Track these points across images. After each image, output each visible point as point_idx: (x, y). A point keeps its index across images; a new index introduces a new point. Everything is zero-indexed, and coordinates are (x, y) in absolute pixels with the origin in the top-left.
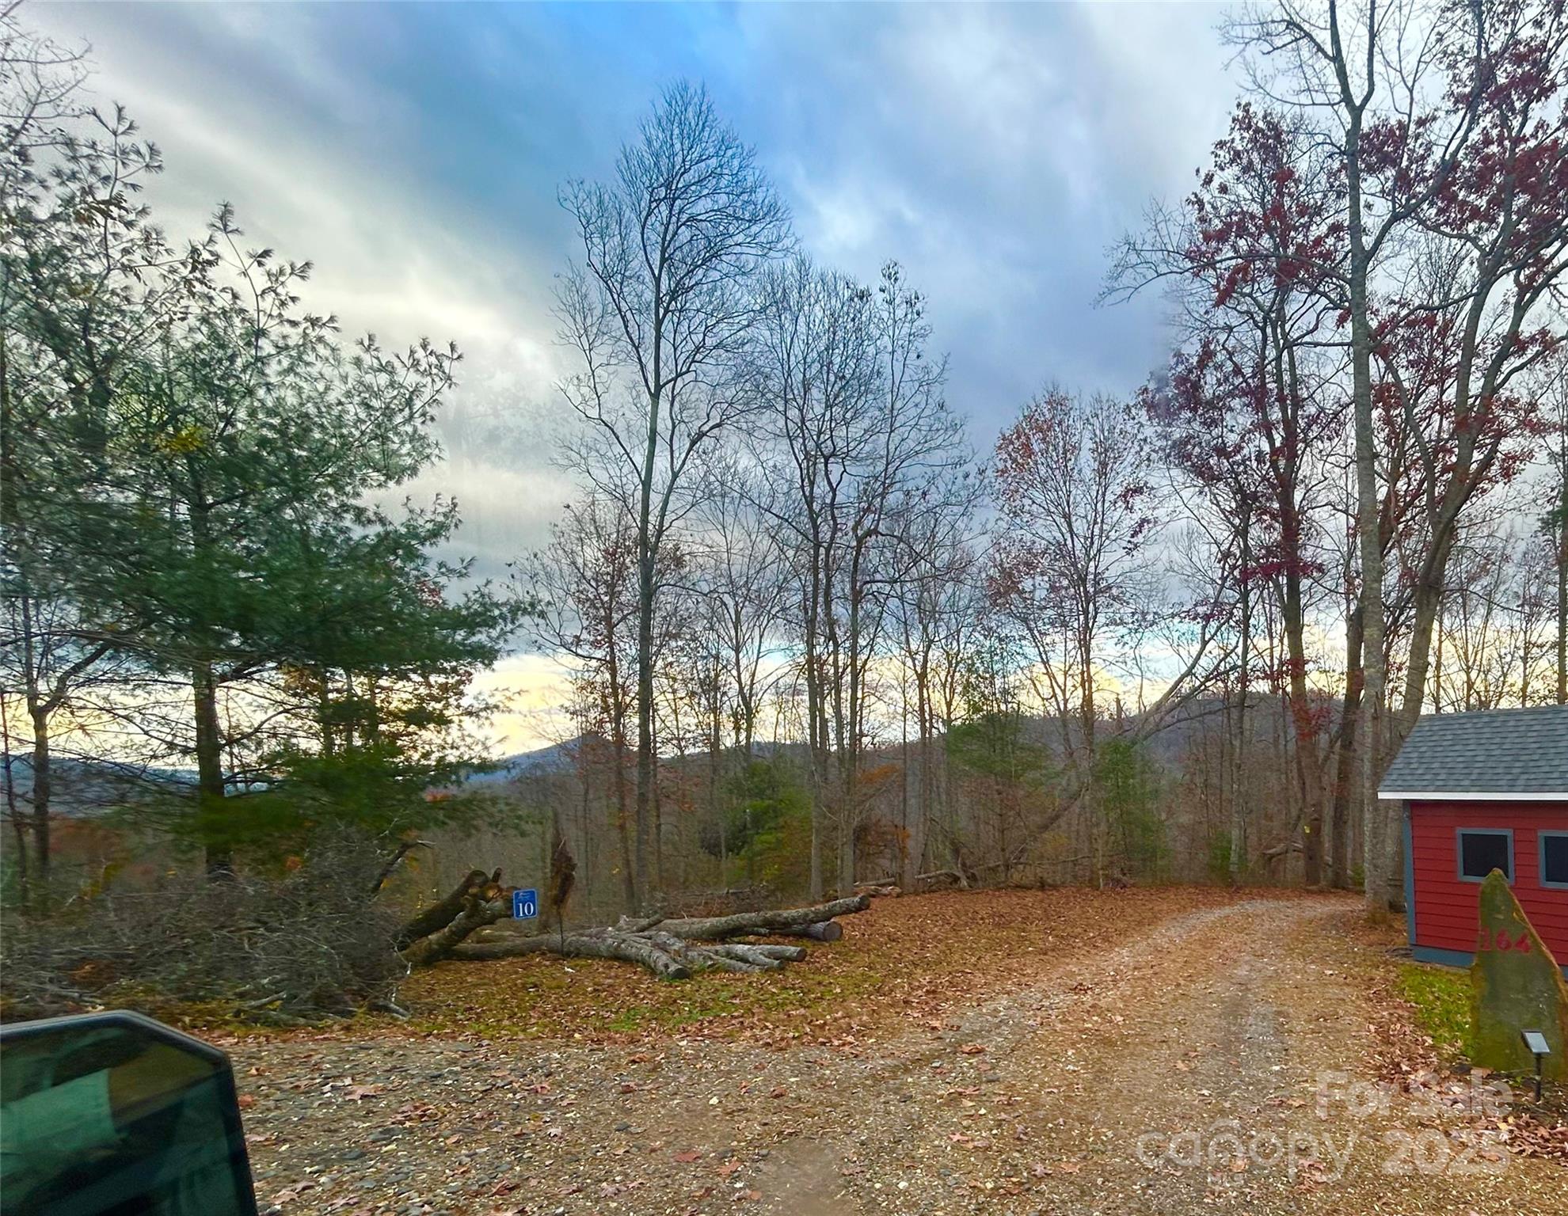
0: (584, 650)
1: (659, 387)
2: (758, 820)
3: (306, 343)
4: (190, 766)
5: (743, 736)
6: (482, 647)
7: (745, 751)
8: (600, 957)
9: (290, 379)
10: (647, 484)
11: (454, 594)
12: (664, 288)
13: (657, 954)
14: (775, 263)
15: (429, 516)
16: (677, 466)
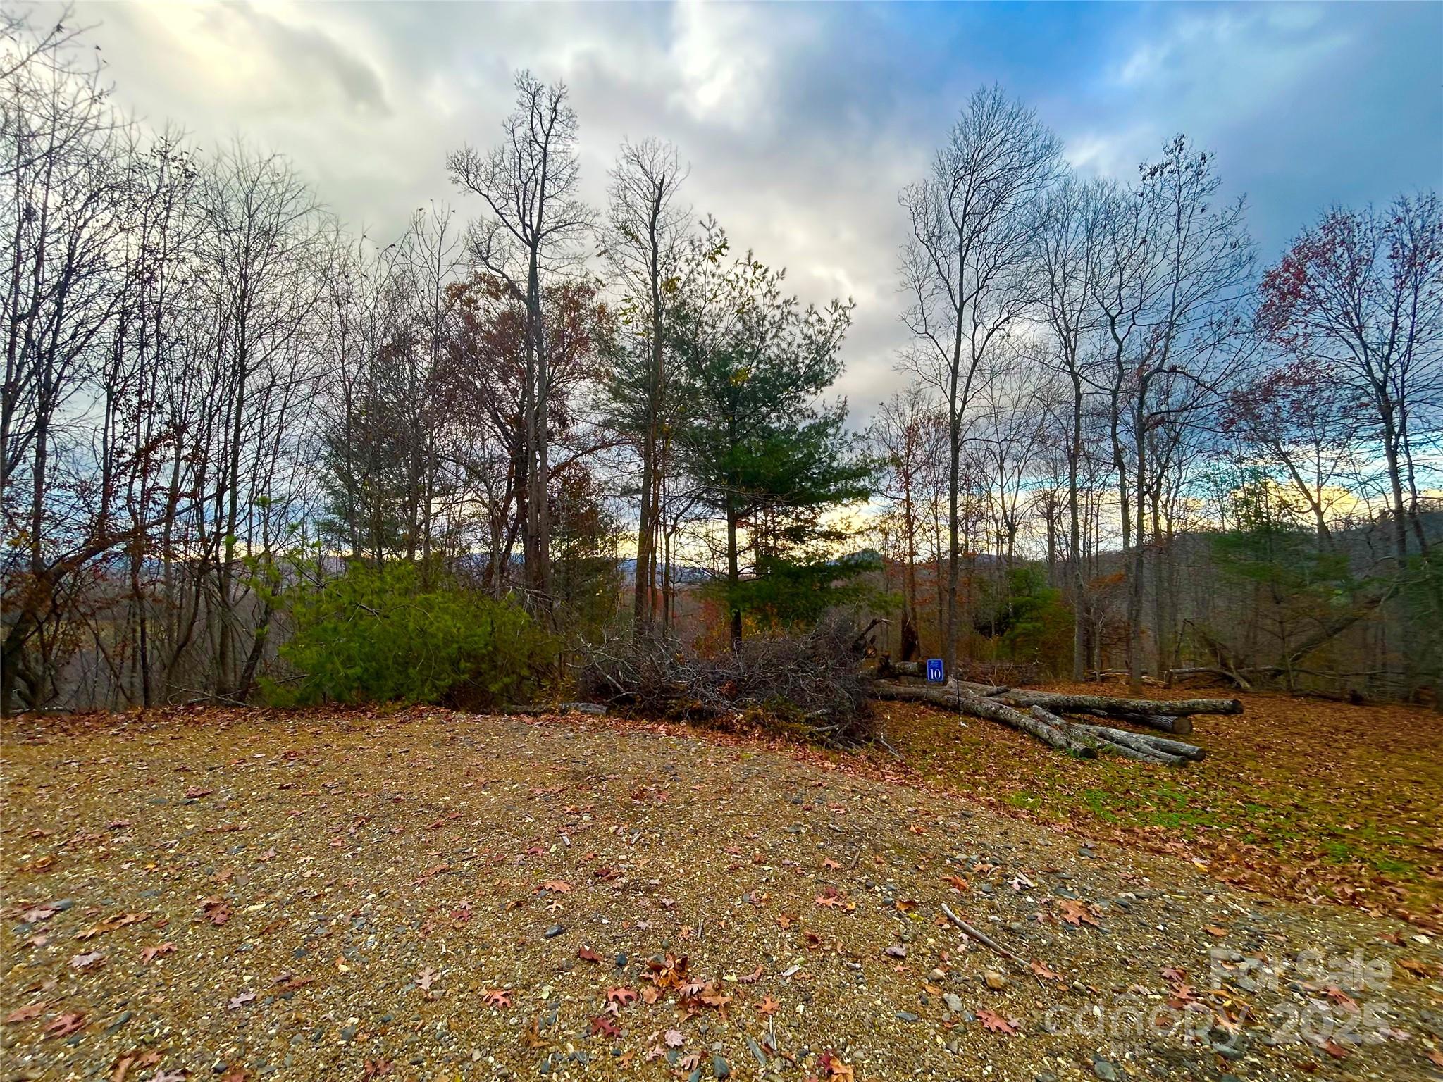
0: (892, 493)
1: (962, 303)
2: (1018, 611)
3: (784, 317)
4: (722, 566)
5: (1005, 548)
6: (865, 488)
7: (1008, 561)
8: (979, 716)
9: (776, 340)
10: (955, 371)
11: (846, 458)
12: (965, 235)
13: (1040, 724)
14: (1049, 189)
15: (834, 410)
16: (977, 354)
